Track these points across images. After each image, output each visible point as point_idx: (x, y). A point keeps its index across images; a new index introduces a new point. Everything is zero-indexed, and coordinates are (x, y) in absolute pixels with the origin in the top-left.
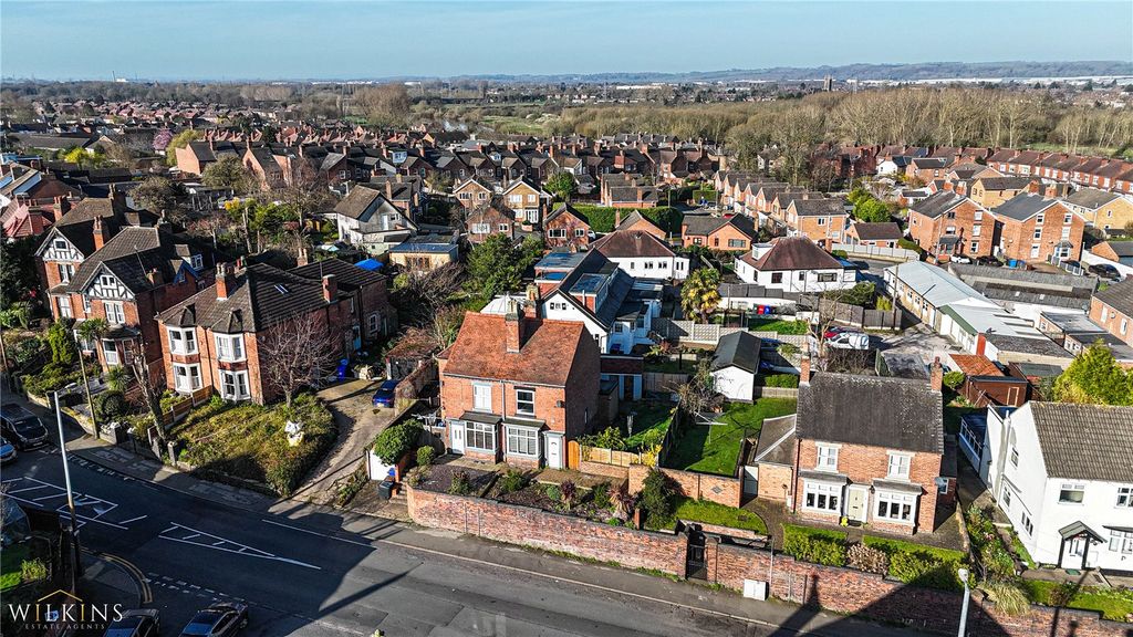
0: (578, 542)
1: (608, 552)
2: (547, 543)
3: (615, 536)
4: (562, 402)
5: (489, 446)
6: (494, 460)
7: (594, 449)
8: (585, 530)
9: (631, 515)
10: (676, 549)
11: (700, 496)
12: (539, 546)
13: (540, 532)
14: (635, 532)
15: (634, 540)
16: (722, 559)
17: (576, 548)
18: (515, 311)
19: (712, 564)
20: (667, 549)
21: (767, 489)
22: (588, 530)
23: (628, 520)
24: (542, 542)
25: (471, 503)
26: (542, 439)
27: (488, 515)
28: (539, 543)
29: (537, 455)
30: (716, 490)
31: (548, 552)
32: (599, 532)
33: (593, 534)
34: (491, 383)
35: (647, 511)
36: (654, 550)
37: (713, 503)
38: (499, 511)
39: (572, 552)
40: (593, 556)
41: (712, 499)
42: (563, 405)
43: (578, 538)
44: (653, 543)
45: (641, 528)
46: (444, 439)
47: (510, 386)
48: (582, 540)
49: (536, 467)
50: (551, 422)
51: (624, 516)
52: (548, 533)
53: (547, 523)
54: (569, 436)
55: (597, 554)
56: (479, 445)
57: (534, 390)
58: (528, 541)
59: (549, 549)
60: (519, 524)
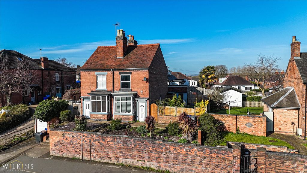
0: (156, 159)
1: (179, 164)
2: (135, 161)
3: (184, 152)
4: (147, 79)
5: (104, 110)
6: (106, 119)
7: (166, 107)
8: (162, 148)
9: (195, 137)
10: (231, 159)
11: (238, 130)
12: (129, 163)
13: (130, 153)
14: (199, 148)
15: (198, 153)
16: (270, 164)
17: (156, 164)
18: (121, 34)
19: (261, 169)
20: (224, 159)
21: (280, 127)
22: (164, 148)
23: (193, 140)
24: (132, 160)
25: (86, 135)
26: (135, 103)
27: (97, 143)
28: (130, 161)
29: (131, 113)
30: (249, 125)
31: (136, 168)
32: (172, 149)
33: (167, 151)
34: (106, 73)
35: (206, 133)
36: (214, 161)
37: (247, 134)
38: (103, 140)
39: (152, 166)
40: (168, 169)
41: (246, 132)
42: (147, 80)
43: (157, 155)
44: (214, 155)
45: (203, 144)
46: (80, 110)
47: (117, 73)
48: (159, 157)
49: (131, 120)
50: (141, 92)
51: (190, 138)
52: (136, 153)
53: (135, 145)
54: (151, 101)
55: (171, 167)
56: (99, 110)
57: (131, 73)
58: (122, 161)
59: (136, 165)
60: (116, 148)
